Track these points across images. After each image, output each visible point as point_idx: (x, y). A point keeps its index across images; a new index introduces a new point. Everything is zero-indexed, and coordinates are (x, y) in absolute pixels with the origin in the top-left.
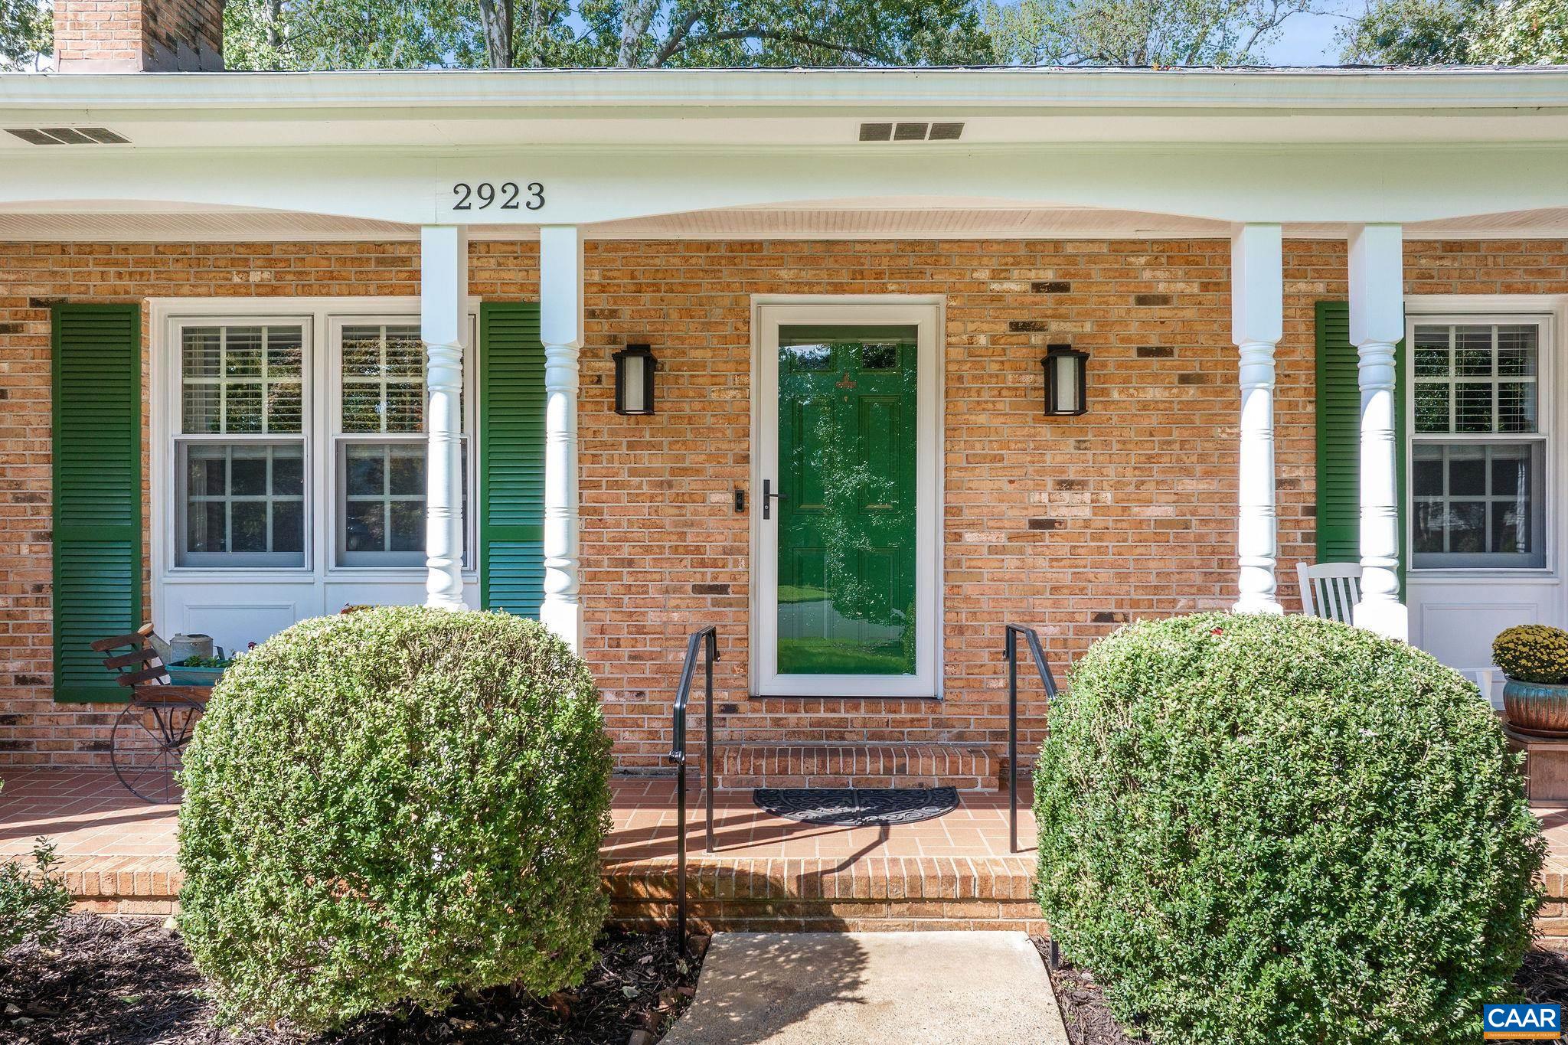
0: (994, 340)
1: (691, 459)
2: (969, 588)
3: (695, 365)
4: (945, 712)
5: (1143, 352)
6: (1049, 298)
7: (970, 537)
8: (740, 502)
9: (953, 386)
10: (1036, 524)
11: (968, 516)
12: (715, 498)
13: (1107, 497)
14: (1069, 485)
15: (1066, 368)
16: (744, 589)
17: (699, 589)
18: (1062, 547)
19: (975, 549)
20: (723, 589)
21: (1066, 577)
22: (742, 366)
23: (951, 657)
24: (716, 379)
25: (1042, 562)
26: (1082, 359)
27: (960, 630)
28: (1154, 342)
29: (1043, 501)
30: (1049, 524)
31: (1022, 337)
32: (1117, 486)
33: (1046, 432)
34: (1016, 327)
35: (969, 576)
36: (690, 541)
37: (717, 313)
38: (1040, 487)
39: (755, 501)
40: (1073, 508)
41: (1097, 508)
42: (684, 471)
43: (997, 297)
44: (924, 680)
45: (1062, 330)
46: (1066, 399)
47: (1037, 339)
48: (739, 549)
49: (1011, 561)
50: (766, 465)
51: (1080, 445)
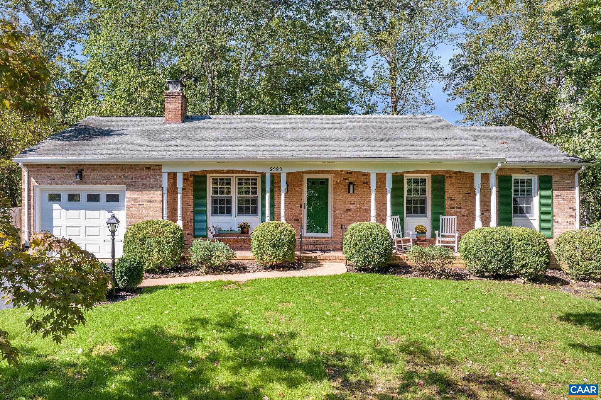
0: (340, 181)
1: (294, 199)
2: (337, 220)
3: (294, 185)
4: (333, 239)
5: (364, 183)
6: (349, 175)
7: (337, 212)
8: (301, 206)
9: (334, 188)
10: (347, 210)
11: (336, 208)
12: (297, 206)
13: (358, 206)
14: (352, 204)
15: (351, 186)
16: (302, 220)
17: (295, 220)
18: (351, 213)
19: (338, 213)
20: (298, 220)
21: (352, 218)
22: (301, 185)
23: (334, 230)
24: (297, 187)
25: (348, 216)
26: (354, 185)
27: (335, 226)
28: (365, 182)
29: (348, 206)
30: (349, 210)
31: (345, 181)
32: (360, 204)
33: (349, 195)
34: (344, 179)
35: (336, 218)
36: (293, 212)
37: (297, 177)
38: (348, 204)
39: (303, 206)
40: (353, 207)
41: (357, 207)
42: (292, 201)
43: (341, 175)
44: (330, 234)
45: (351, 180)
46: (351, 191)
47: (347, 181)
48: (301, 214)
49: (343, 215)
50: (305, 201)
51: (354, 197)
